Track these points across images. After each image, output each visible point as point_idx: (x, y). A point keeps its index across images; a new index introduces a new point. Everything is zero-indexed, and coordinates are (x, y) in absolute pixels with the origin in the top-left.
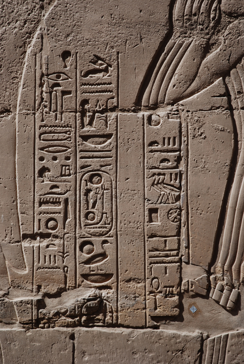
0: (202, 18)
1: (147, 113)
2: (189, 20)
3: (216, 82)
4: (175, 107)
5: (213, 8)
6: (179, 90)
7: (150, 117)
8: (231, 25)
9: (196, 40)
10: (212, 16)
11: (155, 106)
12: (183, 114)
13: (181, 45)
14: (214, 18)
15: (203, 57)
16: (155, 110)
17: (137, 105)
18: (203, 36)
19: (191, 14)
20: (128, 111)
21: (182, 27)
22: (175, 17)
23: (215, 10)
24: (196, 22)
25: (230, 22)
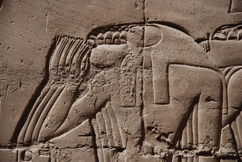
0: (73, 68)
1: (21, 150)
2: (62, 69)
3: (83, 124)
4: (46, 145)
5: (83, 60)
6: (50, 129)
7: (23, 153)
8: (98, 75)
9: (68, 86)
10: (82, 66)
11: (29, 143)
12: (53, 151)
13: (54, 91)
14: (83, 69)
15: (73, 101)
16: (28, 147)
17: (13, 142)
18: (73, 83)
19: (64, 65)
20: (5, 147)
21: (56, 75)
22: (51, 66)
23: (85, 62)
24: (68, 71)
25: (97, 72)
